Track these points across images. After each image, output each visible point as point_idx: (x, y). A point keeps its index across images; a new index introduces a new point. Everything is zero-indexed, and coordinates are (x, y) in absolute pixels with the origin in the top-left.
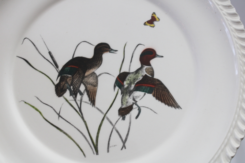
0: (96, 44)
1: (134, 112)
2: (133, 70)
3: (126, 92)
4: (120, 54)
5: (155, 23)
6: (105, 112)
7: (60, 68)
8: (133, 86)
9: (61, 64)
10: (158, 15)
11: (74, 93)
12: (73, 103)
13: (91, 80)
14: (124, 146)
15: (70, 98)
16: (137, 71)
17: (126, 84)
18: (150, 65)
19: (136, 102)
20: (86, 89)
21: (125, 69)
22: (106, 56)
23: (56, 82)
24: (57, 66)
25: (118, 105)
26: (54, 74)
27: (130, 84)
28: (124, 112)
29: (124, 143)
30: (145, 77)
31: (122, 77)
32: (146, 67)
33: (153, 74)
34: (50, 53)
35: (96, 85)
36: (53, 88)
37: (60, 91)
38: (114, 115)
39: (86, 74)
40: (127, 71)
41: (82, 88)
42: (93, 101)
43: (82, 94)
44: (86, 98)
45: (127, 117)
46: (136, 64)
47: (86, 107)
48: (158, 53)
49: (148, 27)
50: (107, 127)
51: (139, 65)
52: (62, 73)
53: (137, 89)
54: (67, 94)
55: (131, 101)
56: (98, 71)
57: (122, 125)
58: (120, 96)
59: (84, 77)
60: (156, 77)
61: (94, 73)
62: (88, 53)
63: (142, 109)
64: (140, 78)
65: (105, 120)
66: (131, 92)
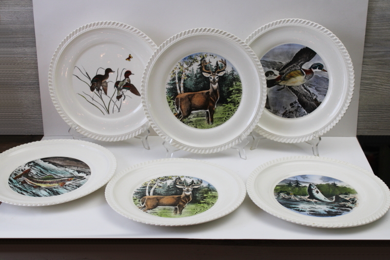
0: (106, 69)
1: (123, 98)
2: (122, 80)
3: (119, 89)
4: (116, 73)
5: (131, 59)
6: (111, 97)
7: (91, 79)
8: (122, 87)
9: (92, 78)
10: (132, 55)
11: (98, 90)
12: (98, 94)
13: (105, 84)
14: (119, 111)
15: (97, 92)
16: (124, 81)
17: (119, 86)
18: (128, 78)
19: (123, 94)
20: (103, 88)
21: (118, 80)
22: (110, 74)
23: (90, 86)
24: (90, 79)
25: (116, 95)
26: (89, 82)
27: (121, 86)
28: (119, 97)
29: (119, 109)
30: (127, 83)
31: (117, 83)
32: (127, 79)
33: (130, 82)
34: (86, 73)
35: (107, 86)
36: (89, 88)
37: (92, 89)
38: (115, 99)
39: (103, 82)
40: (119, 80)
41: (101, 88)
42: (106, 93)
43: (101, 90)
44: (103, 92)
45: (120, 99)
46: (123, 78)
47: (103, 96)
48: (132, 73)
49: (128, 61)
50: (112, 104)
51: (124, 78)
52: (92, 82)
53: (124, 88)
54: (95, 90)
55: (121, 93)
56: (107, 80)
57: (118, 103)
58: (117, 91)
59: (102, 83)
60: (131, 83)
61: (106, 82)
62: (103, 73)
63: (126, 97)
64: (125, 83)
65: (111, 101)
66: (121, 90)
